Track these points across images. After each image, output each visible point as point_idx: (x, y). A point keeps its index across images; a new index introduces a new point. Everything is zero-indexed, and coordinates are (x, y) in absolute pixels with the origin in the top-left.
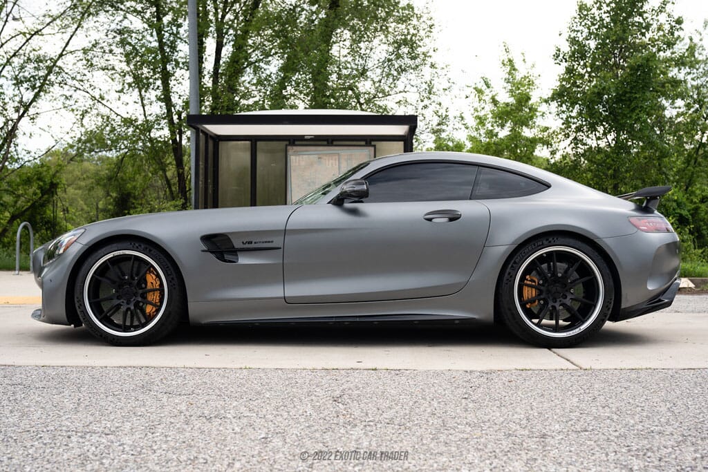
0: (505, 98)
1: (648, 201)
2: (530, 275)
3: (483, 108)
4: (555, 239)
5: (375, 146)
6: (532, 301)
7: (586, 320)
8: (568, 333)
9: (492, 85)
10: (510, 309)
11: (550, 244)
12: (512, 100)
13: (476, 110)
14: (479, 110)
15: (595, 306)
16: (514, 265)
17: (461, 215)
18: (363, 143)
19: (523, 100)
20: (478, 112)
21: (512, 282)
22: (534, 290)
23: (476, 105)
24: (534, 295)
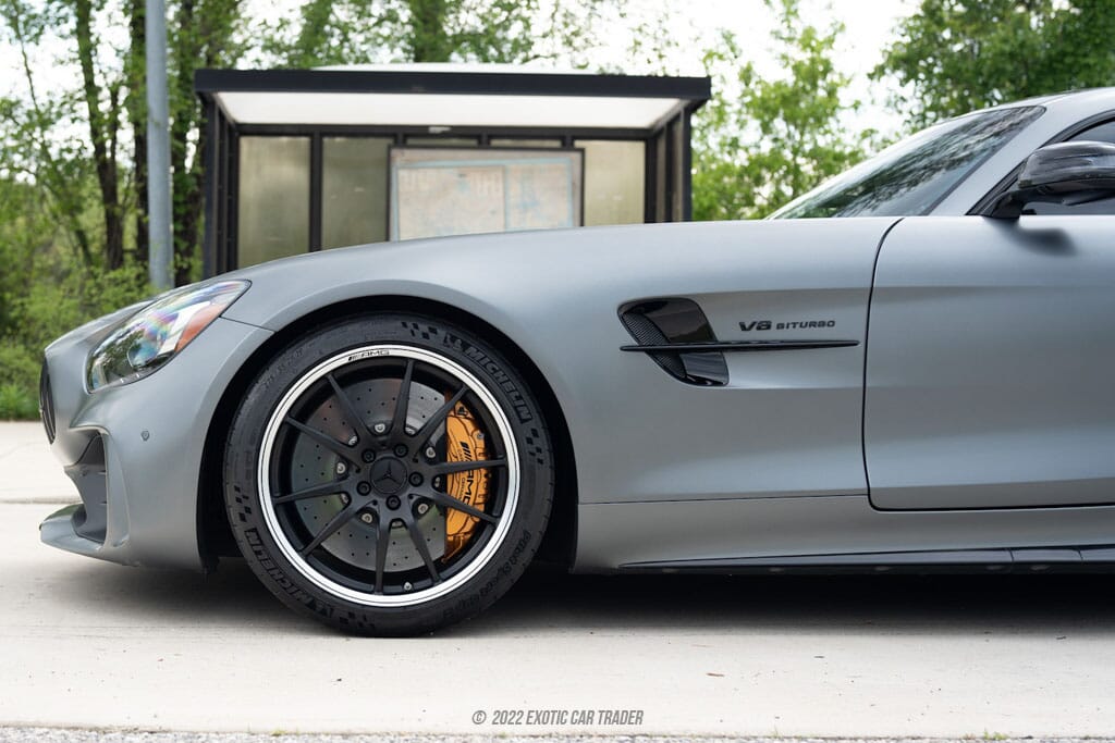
5: (582, 151)
18: (557, 144)
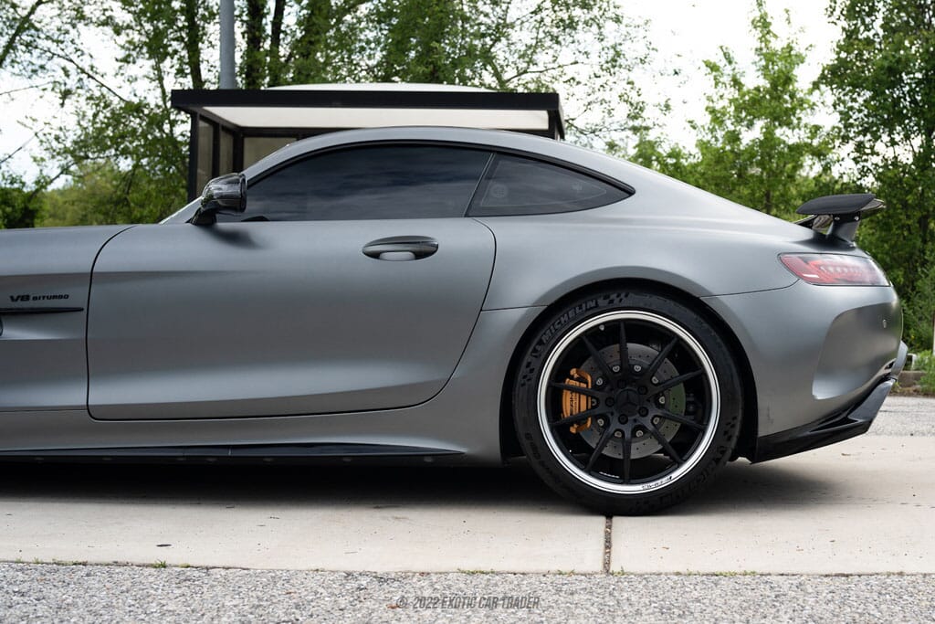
0: (754, 80)
1: (837, 225)
2: (578, 367)
3: (721, 97)
4: (623, 296)
6: (579, 419)
7: (686, 461)
8: (646, 486)
9: (735, 60)
10: (528, 436)
11: (611, 306)
12: (764, 83)
13: (709, 99)
14: (715, 100)
15: (704, 432)
16: (539, 348)
17: (437, 247)
19: (782, 81)
20: (713, 101)
21: (533, 382)
22: (583, 398)
23: (712, 91)
24: (583, 408)
